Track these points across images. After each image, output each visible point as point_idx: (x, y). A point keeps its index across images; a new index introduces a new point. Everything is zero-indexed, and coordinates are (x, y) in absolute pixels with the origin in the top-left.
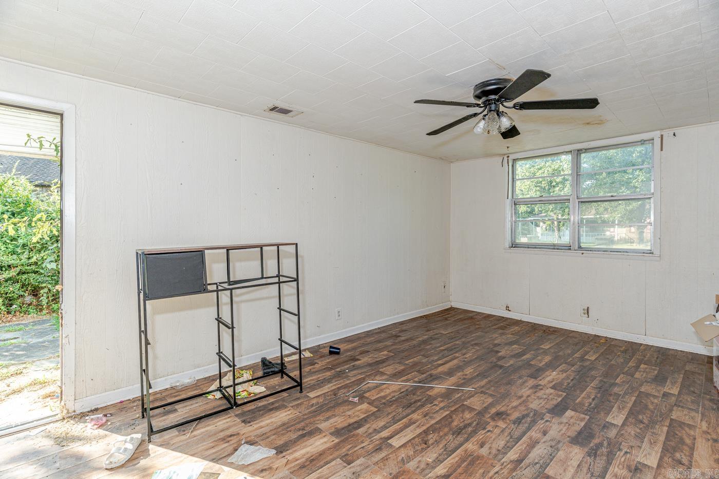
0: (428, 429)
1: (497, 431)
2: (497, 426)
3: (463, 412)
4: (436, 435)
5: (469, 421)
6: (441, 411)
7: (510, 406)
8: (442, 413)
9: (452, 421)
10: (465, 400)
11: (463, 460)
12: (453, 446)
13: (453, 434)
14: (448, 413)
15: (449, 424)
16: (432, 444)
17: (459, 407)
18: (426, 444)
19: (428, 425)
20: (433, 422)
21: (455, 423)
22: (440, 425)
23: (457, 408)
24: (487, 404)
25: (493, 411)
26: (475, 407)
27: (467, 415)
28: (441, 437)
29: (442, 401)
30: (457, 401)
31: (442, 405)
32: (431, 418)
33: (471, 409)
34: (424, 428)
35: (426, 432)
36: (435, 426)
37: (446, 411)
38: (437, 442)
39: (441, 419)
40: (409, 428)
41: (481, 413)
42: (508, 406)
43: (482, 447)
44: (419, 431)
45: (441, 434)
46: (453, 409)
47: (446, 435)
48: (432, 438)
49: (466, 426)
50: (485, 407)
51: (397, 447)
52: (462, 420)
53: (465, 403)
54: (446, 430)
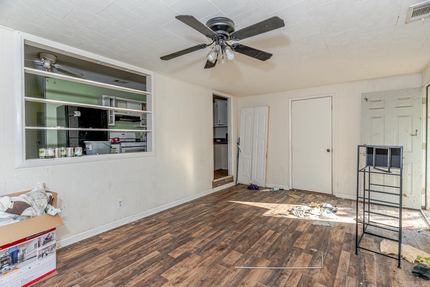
0: (260, 238)
1: (226, 240)
2: (226, 242)
3: (243, 248)
4: (255, 236)
5: (240, 243)
6: (256, 248)
7: (213, 255)
8: (255, 246)
9: (249, 242)
10: (242, 257)
11: (243, 228)
12: (247, 232)
13: (247, 236)
14: (252, 247)
15: (250, 240)
16: (256, 232)
17: (246, 251)
18: (259, 232)
19: (260, 239)
20: (259, 241)
21: (247, 241)
22: (255, 240)
23: (247, 250)
24: (228, 255)
25: (225, 251)
26: (236, 252)
27: (240, 246)
28: (253, 235)
29: (257, 255)
30: (247, 256)
31: (257, 252)
32: (260, 243)
33: (239, 251)
34: (262, 238)
35: (260, 236)
36: (257, 239)
37: (253, 248)
38: (254, 233)
39: (255, 243)
40: (269, 237)
41: (233, 248)
42: (214, 256)
43: (235, 233)
44: (264, 236)
45: (253, 236)
46: (249, 250)
47: (251, 236)
48: (257, 234)
49: (242, 240)
50: (230, 253)
51: (270, 230)
52: (244, 243)
53: (242, 255)
54: (251, 238)
